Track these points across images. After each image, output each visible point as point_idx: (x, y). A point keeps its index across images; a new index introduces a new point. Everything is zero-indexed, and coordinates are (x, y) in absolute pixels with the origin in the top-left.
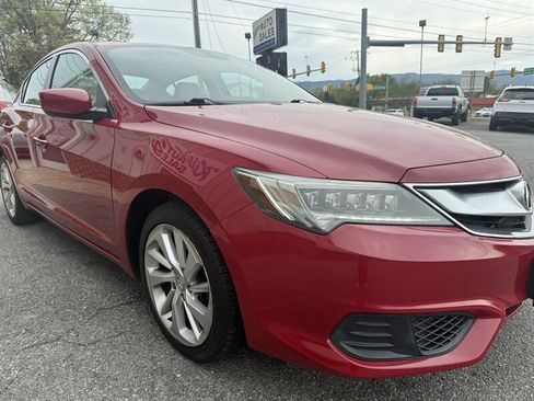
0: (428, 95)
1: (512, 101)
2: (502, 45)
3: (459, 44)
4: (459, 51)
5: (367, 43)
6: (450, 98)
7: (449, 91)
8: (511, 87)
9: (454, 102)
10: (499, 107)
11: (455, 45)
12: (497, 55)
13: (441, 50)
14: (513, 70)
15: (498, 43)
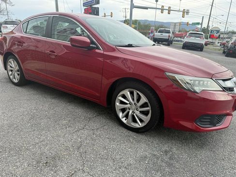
0: (159, 32)
1: (191, 38)
2: (185, 12)
3: (169, 11)
4: (169, 13)
5: (133, 6)
6: (168, 34)
7: (167, 31)
8: (191, 32)
9: (169, 36)
10: (186, 40)
11: (167, 11)
12: (183, 17)
13: (162, 13)
14: (188, 23)
15: (184, 12)
